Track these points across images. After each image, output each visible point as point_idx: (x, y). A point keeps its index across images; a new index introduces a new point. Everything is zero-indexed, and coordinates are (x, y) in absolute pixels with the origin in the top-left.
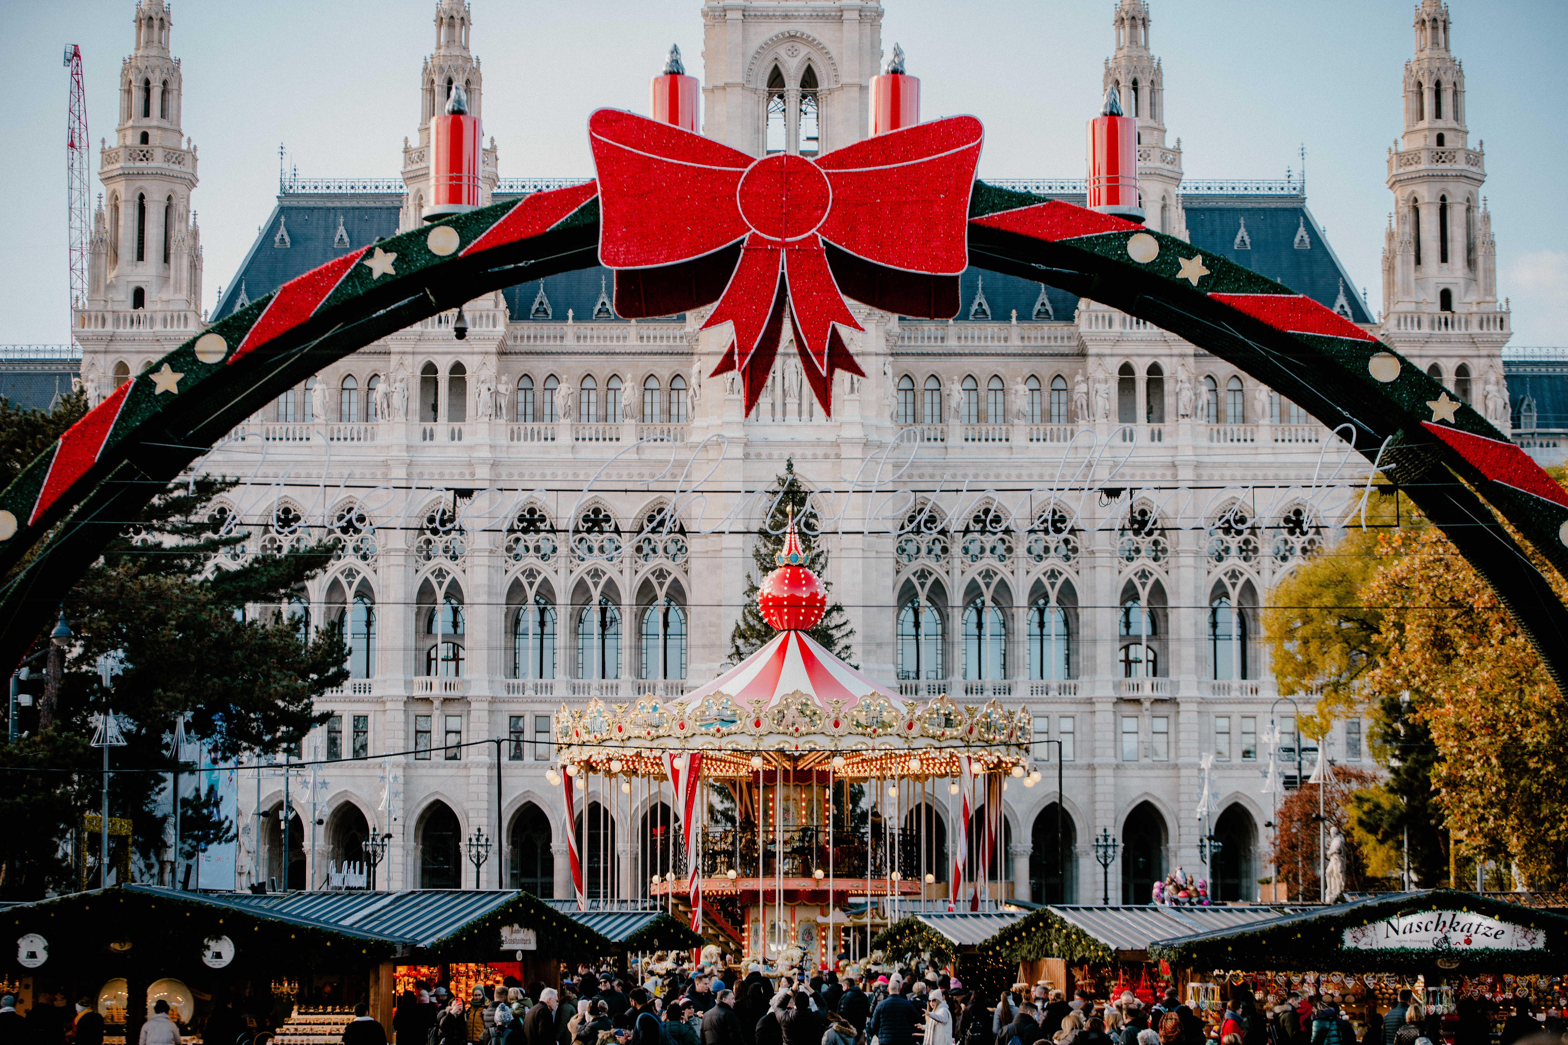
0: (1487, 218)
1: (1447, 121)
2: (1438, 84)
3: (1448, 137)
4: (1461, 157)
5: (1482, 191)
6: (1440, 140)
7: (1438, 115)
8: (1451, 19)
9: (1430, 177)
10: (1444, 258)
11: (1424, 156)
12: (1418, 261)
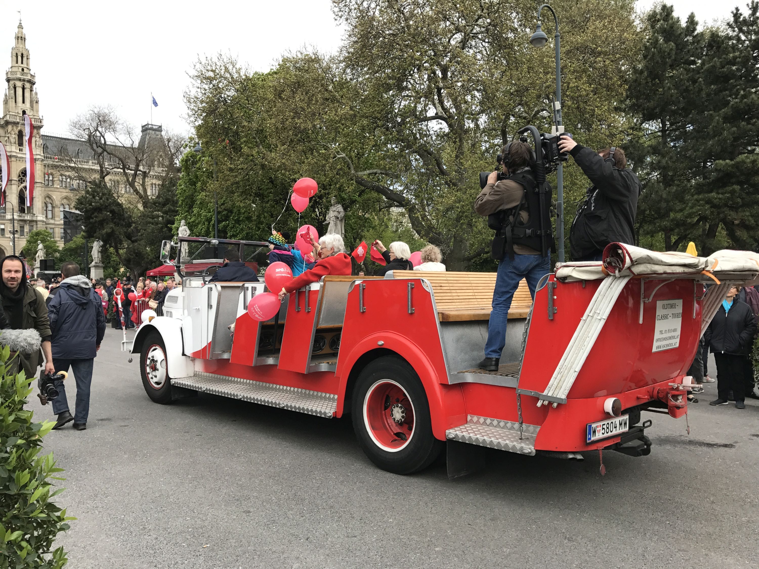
0: (36, 94)
1: (24, 65)
2: (22, 54)
3: (25, 69)
4: (29, 76)
5: (35, 87)
6: (23, 70)
7: (22, 63)
8: (26, 38)
9: (20, 80)
10: (24, 102)
11: (18, 73)
12: (16, 102)
